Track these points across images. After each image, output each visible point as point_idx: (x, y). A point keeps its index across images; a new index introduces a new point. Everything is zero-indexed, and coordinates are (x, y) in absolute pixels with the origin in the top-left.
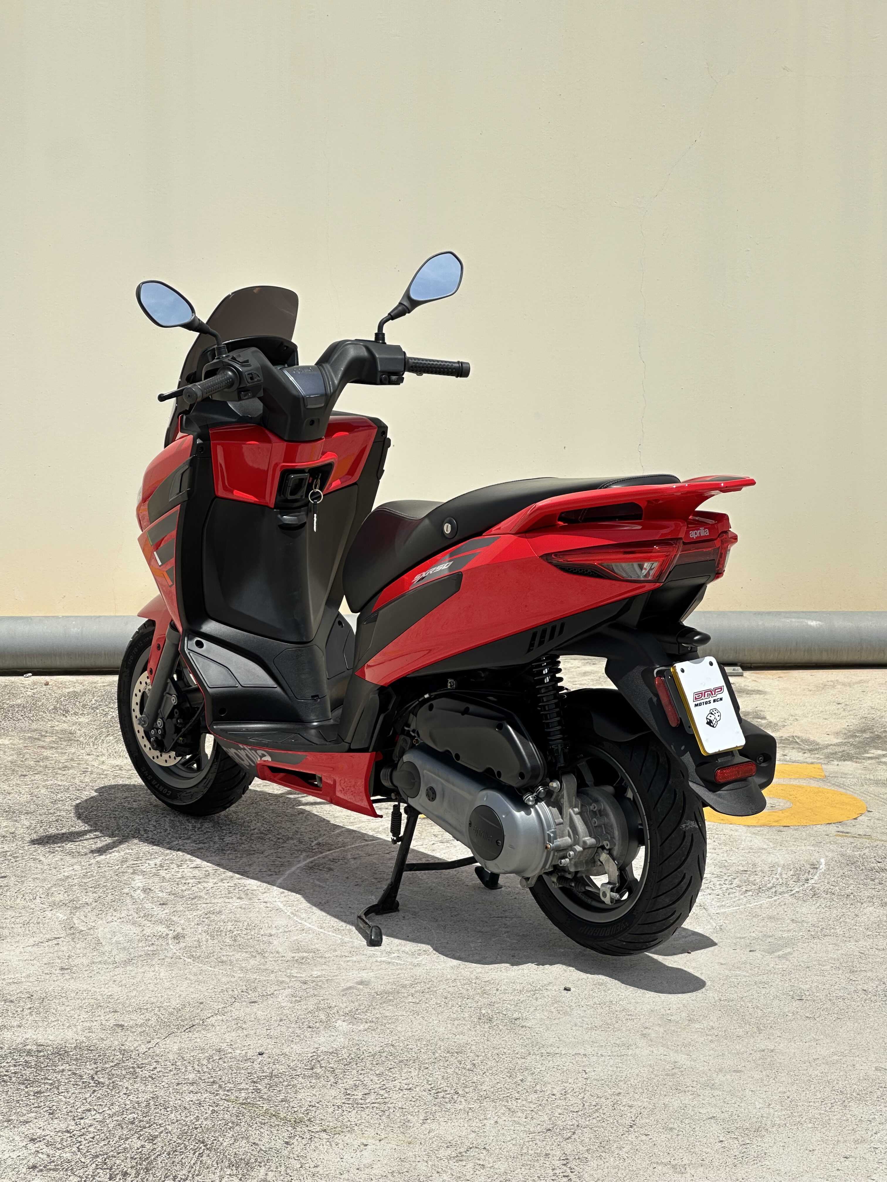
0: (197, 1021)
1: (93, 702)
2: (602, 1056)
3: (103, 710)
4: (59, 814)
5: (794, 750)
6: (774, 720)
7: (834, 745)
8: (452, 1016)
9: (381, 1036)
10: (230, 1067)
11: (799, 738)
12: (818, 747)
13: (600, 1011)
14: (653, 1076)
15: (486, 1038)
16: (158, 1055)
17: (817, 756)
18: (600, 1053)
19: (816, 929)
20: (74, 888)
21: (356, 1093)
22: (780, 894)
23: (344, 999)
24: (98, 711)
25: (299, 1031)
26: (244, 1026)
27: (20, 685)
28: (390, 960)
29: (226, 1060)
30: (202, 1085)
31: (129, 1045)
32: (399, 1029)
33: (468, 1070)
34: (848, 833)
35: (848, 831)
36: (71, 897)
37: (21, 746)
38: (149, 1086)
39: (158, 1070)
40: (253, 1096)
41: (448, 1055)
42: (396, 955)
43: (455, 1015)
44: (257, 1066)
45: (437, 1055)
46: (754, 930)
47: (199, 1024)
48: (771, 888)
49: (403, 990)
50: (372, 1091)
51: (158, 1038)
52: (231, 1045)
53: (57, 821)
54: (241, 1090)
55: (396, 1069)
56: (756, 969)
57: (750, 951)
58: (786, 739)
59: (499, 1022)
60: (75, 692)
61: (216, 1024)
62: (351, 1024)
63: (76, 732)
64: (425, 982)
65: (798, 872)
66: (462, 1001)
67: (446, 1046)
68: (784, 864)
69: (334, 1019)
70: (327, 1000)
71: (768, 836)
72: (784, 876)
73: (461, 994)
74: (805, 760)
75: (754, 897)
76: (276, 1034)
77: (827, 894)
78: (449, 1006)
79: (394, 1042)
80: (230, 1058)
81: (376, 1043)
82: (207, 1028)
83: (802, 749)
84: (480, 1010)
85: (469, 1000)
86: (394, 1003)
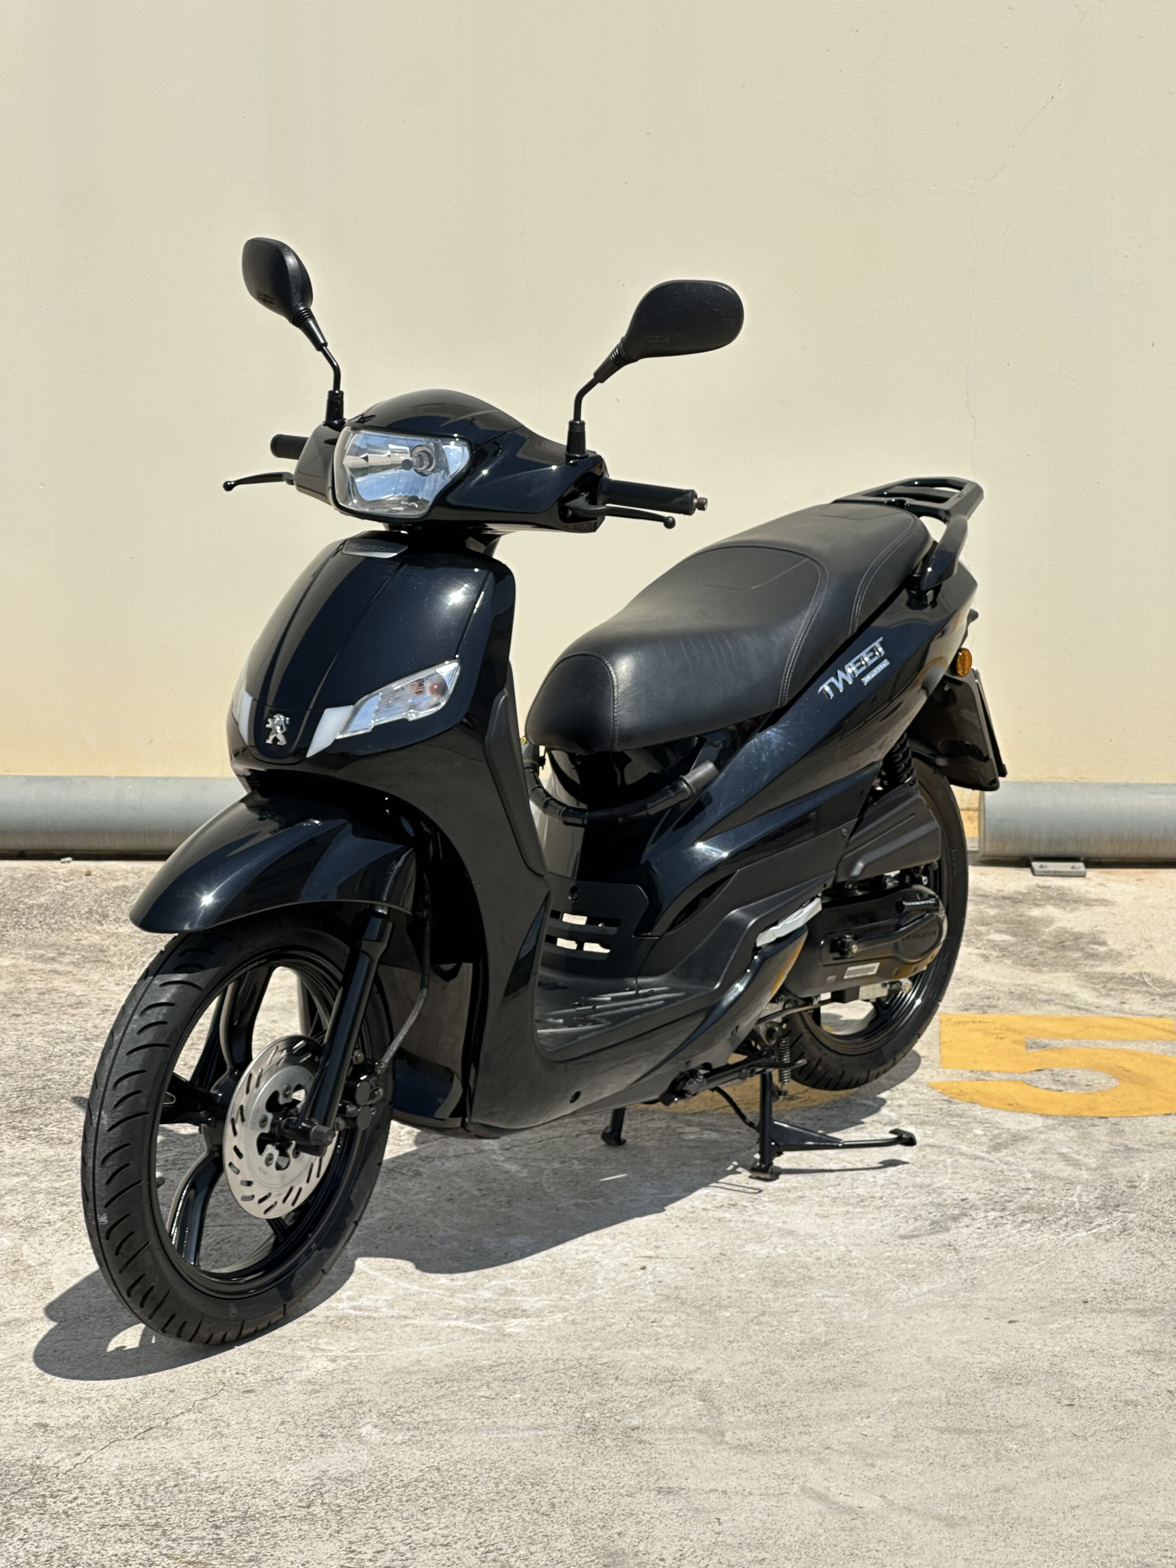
0: (158, 1421)
2: (751, 1494)
4: (49, 1077)
5: (1139, 995)
6: (1118, 947)
8: (539, 1421)
9: (425, 1452)
10: (187, 1501)
11: (1149, 975)
12: (1174, 990)
13: (764, 1416)
14: (821, 1531)
15: (580, 1461)
16: (84, 1477)
17: (1171, 1004)
18: (748, 1490)
19: (1116, 1287)
20: (40, 1197)
21: (363, 1549)
22: (1072, 1228)
23: (386, 1388)
25: (303, 1442)
26: (226, 1431)
27: (51, 874)
28: (468, 1325)
29: (184, 1488)
30: (139, 1528)
31: (50, 1457)
33: (543, 1514)
36: (28, 1212)
37: (26, 969)
38: (60, 1529)
39: (79, 1501)
40: (210, 1550)
41: (519, 1487)
42: (480, 1316)
43: (544, 1420)
44: (226, 1499)
45: (501, 1487)
46: (1023, 1287)
47: (159, 1426)
48: (1061, 1219)
49: (477, 1376)
50: (390, 1547)
51: (94, 1448)
52: (198, 1463)
53: (43, 1088)
54: (193, 1539)
55: (434, 1511)
56: (1013, 1353)
57: (1010, 1322)
58: (1130, 978)
59: (607, 1434)
60: (124, 886)
61: (185, 1427)
62: (385, 1432)
63: (109, 949)
64: (511, 1363)
65: (1107, 1192)
66: (559, 1397)
67: (518, 1471)
68: (1087, 1180)
69: (362, 1422)
70: (360, 1389)
71: (1073, 1133)
72: (1085, 1199)
73: (561, 1384)
74: (1152, 1011)
75: (1031, 1233)
76: (269, 1445)
77: (1143, 1230)
78: (539, 1404)
79: (443, 1463)
80: (191, 1486)
81: (414, 1464)
82: (169, 1434)
83: (1151, 994)
84: (583, 1413)
85: (571, 1396)
86: (457, 1398)
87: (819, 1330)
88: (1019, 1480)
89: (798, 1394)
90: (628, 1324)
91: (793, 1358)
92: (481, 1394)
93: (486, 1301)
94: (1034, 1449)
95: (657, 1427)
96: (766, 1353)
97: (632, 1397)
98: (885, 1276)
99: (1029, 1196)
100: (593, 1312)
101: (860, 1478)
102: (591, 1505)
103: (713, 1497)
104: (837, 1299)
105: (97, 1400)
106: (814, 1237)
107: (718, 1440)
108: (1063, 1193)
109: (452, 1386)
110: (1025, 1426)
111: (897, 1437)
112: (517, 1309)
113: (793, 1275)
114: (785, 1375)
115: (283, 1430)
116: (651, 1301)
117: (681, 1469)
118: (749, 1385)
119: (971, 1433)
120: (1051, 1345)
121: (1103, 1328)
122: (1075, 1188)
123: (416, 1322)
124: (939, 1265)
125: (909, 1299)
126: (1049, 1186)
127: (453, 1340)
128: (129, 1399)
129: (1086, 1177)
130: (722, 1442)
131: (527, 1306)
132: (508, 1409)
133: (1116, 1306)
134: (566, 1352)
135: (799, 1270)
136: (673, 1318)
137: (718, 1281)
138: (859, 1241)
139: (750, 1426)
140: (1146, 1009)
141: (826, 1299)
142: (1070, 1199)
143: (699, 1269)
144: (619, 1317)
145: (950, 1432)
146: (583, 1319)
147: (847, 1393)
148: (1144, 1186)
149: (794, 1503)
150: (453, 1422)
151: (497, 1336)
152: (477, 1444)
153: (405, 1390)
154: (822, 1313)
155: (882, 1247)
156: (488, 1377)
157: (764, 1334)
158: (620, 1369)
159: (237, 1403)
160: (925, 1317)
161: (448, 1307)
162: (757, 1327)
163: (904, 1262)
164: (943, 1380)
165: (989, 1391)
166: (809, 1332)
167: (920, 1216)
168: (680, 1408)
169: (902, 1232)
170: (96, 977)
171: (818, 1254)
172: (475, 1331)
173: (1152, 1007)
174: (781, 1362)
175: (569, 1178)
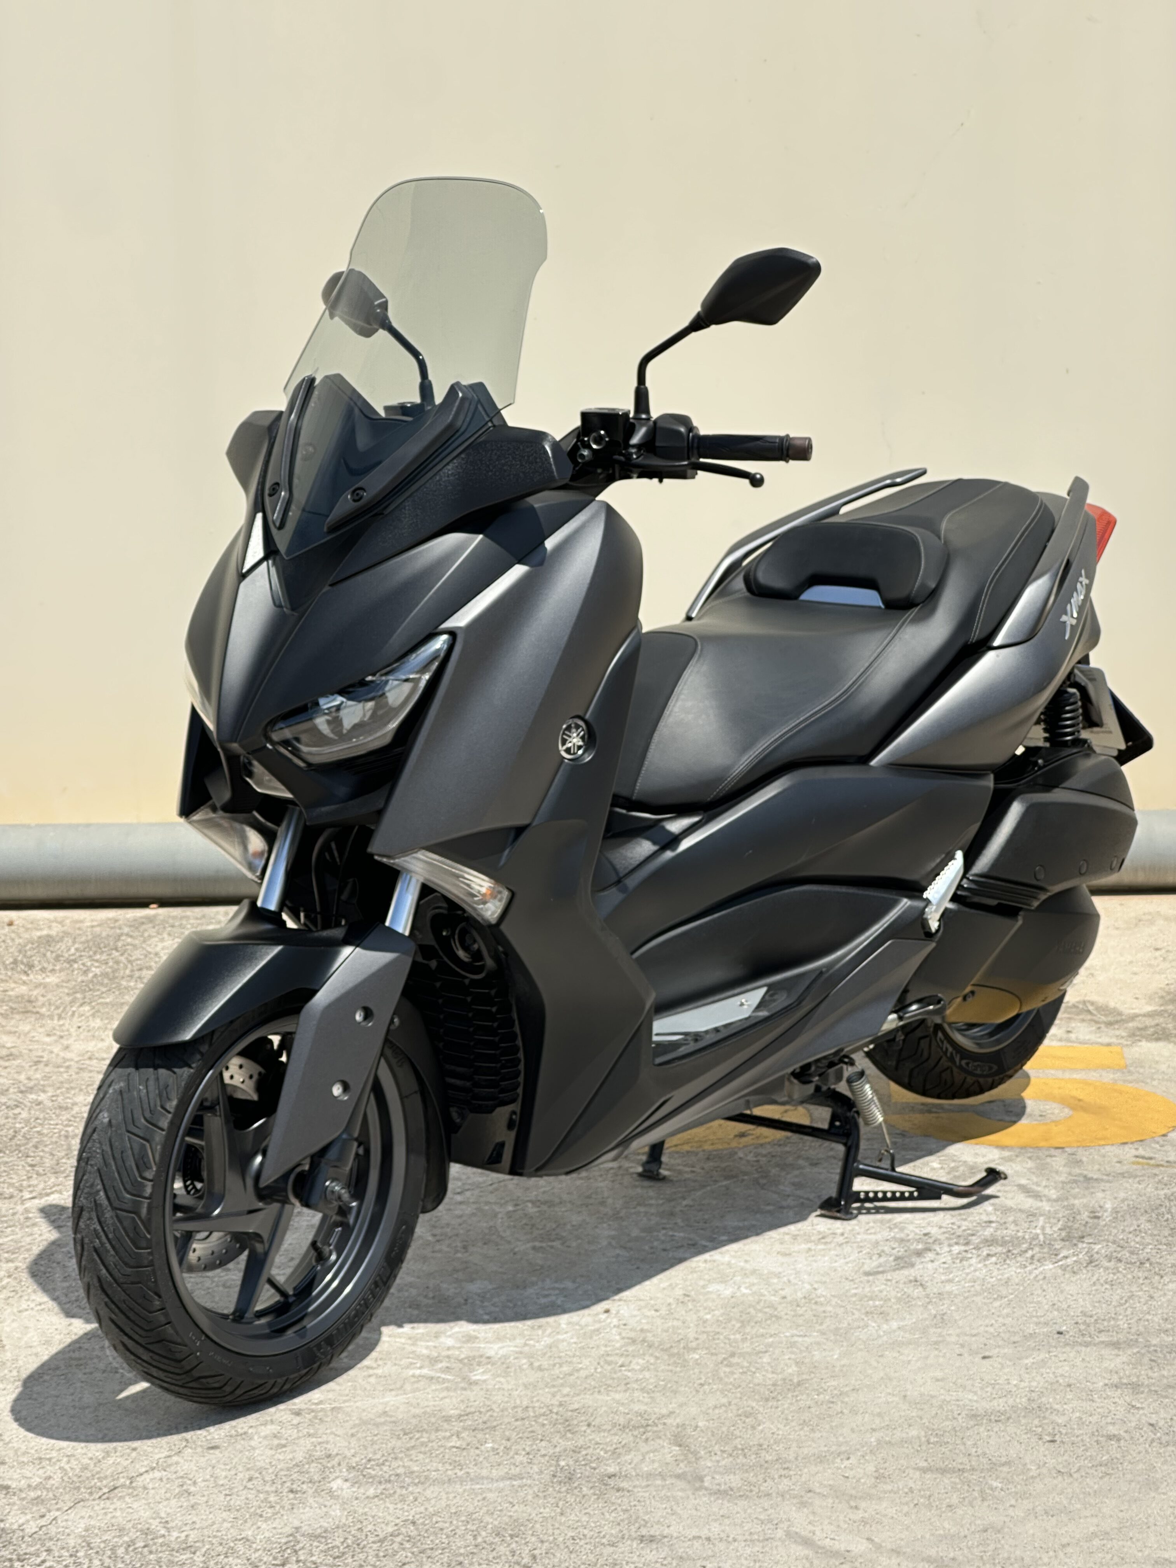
0: (122, 1480)
1: (73, 951)
2: (735, 1540)
3: (83, 964)
5: (1085, 1024)
7: (1144, 1015)
8: (513, 1471)
9: (399, 1506)
11: (1092, 1003)
12: (1119, 1018)
13: (741, 1460)
15: (558, 1510)
16: (51, 1539)
17: (1117, 1033)
18: (732, 1536)
19: (1088, 1320)
22: (1039, 1261)
23: (354, 1441)
24: (76, 966)
25: (272, 1498)
26: (192, 1489)
28: (432, 1374)
29: (154, 1548)
31: (14, 1520)
32: (428, 1493)
34: (1151, 1158)
35: (1152, 1155)
41: (497, 1539)
42: (444, 1364)
43: (518, 1469)
45: (480, 1540)
46: (993, 1322)
47: (123, 1486)
48: (1026, 1251)
49: (446, 1426)
51: (58, 1510)
52: (167, 1522)
56: (989, 1389)
57: (984, 1358)
58: (1074, 1006)
59: (584, 1482)
60: (48, 936)
61: (150, 1486)
62: (357, 1485)
63: (37, 1000)
64: (480, 1412)
65: (1070, 1224)
66: (531, 1445)
67: (496, 1523)
68: (1049, 1211)
69: (332, 1476)
70: (327, 1442)
71: (1030, 1164)
72: (1048, 1231)
73: (532, 1432)
74: (1100, 1040)
75: (998, 1266)
76: (238, 1503)
77: (1110, 1261)
78: (511, 1454)
79: (417, 1516)
80: (161, 1546)
81: (389, 1518)
82: (135, 1493)
83: (1096, 1022)
84: (557, 1461)
85: (543, 1444)
86: (427, 1449)
87: (790, 1371)
88: (1007, 1520)
89: (775, 1436)
90: (596, 1369)
91: (767, 1400)
92: (451, 1444)
93: (449, 1349)
94: (1019, 1487)
95: (634, 1474)
96: (739, 1395)
97: (606, 1444)
98: (853, 1314)
99: (992, 1230)
100: (560, 1357)
101: (845, 1522)
102: (573, 1556)
103: (697, 1544)
104: (806, 1339)
105: (58, 1461)
106: (778, 1275)
107: (697, 1485)
108: (1026, 1225)
109: (422, 1437)
110: (1007, 1463)
111: (879, 1477)
112: (481, 1356)
113: (760, 1315)
114: (760, 1417)
115: (252, 1487)
116: (618, 1345)
117: (662, 1517)
118: (724, 1429)
119: (954, 1472)
120: (1027, 1380)
121: (1078, 1361)
122: (1038, 1220)
123: (379, 1371)
124: (907, 1301)
125: (879, 1336)
126: (1011, 1219)
127: (418, 1390)
128: (91, 1459)
129: (1047, 1208)
130: (701, 1488)
131: (491, 1353)
132: (481, 1459)
133: (1089, 1339)
134: (535, 1399)
135: (767, 1310)
136: (641, 1361)
137: (684, 1323)
138: (824, 1279)
139: (728, 1471)
140: (1093, 1037)
141: (796, 1339)
142: (1034, 1231)
143: (664, 1311)
144: (586, 1362)
145: (932, 1471)
146: (549, 1364)
147: (824, 1434)
148: (1107, 1217)
149: (780, 1549)
150: (425, 1474)
151: (462, 1385)
152: (451, 1496)
153: (373, 1443)
154: (792, 1353)
155: (847, 1285)
156: (457, 1426)
157: (736, 1376)
158: (592, 1415)
159: (203, 1459)
160: (896, 1354)
161: (411, 1356)
162: (727, 1370)
163: (871, 1299)
164: (921, 1418)
165: (968, 1429)
166: (781, 1373)
167: (883, 1251)
168: (657, 1454)
169: (866, 1268)
170: (27, 1028)
171: (783, 1293)
172: (440, 1380)
173: (1098, 1035)
174: (754, 1404)
175: (524, 1221)
